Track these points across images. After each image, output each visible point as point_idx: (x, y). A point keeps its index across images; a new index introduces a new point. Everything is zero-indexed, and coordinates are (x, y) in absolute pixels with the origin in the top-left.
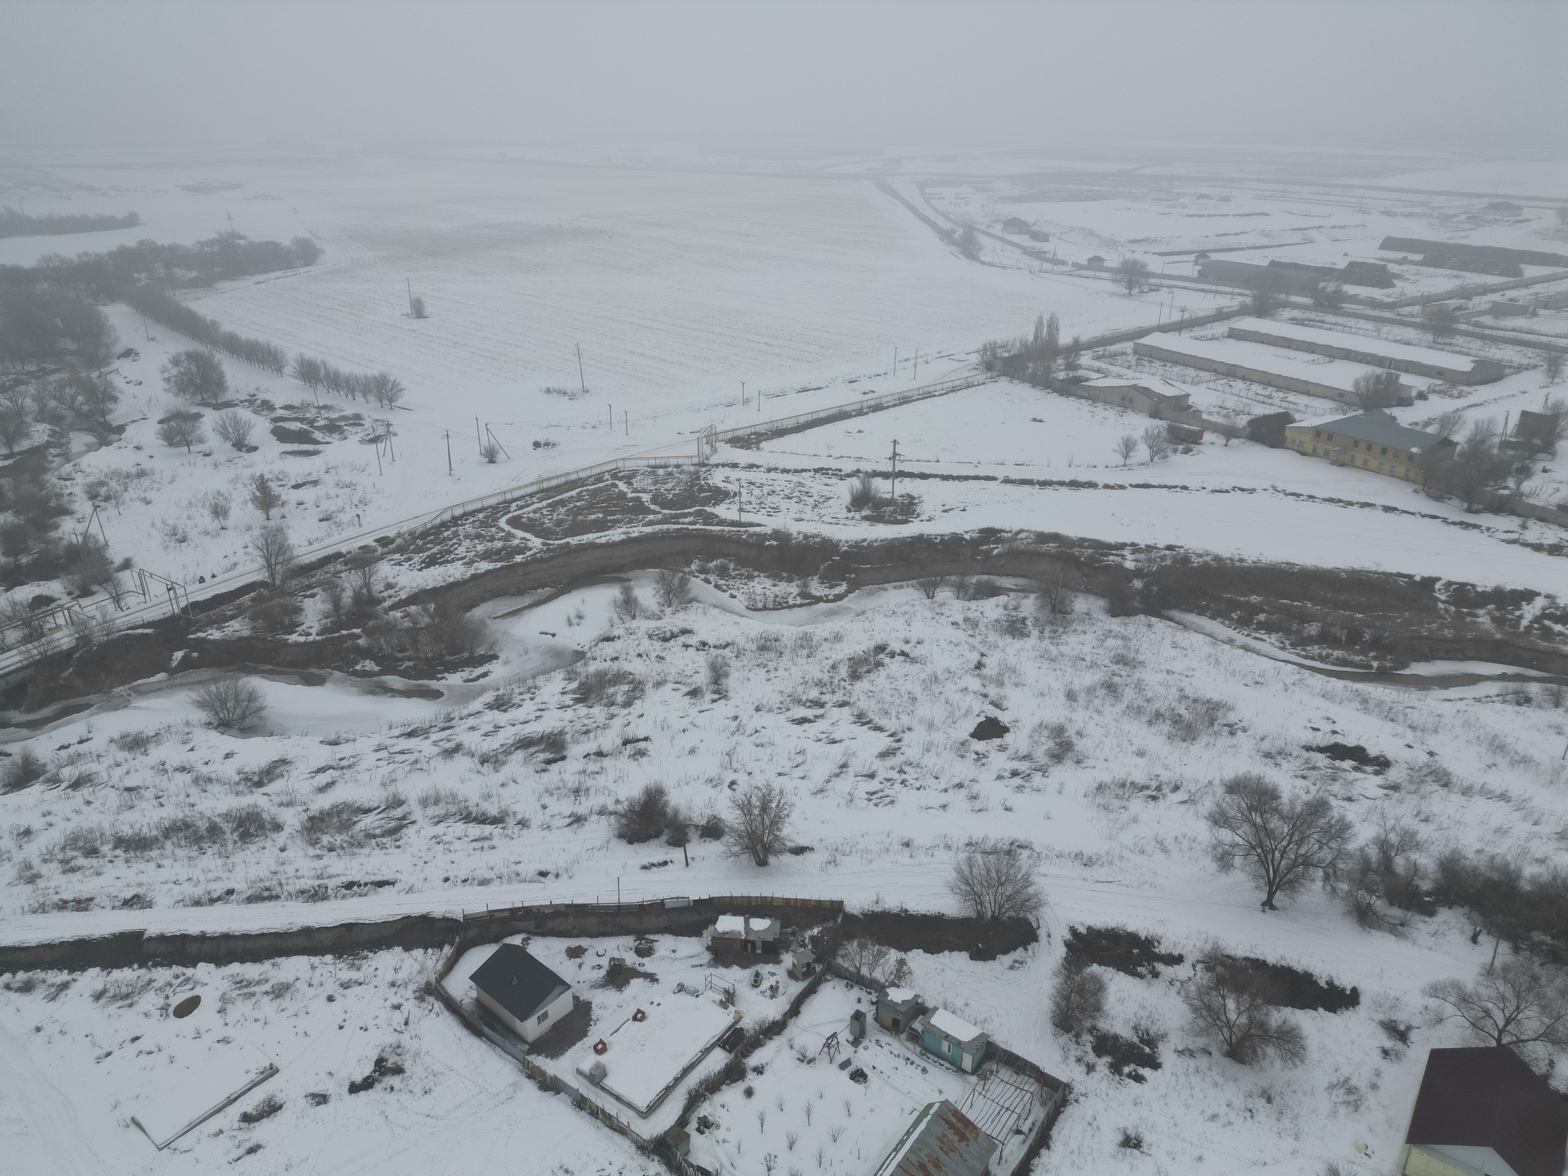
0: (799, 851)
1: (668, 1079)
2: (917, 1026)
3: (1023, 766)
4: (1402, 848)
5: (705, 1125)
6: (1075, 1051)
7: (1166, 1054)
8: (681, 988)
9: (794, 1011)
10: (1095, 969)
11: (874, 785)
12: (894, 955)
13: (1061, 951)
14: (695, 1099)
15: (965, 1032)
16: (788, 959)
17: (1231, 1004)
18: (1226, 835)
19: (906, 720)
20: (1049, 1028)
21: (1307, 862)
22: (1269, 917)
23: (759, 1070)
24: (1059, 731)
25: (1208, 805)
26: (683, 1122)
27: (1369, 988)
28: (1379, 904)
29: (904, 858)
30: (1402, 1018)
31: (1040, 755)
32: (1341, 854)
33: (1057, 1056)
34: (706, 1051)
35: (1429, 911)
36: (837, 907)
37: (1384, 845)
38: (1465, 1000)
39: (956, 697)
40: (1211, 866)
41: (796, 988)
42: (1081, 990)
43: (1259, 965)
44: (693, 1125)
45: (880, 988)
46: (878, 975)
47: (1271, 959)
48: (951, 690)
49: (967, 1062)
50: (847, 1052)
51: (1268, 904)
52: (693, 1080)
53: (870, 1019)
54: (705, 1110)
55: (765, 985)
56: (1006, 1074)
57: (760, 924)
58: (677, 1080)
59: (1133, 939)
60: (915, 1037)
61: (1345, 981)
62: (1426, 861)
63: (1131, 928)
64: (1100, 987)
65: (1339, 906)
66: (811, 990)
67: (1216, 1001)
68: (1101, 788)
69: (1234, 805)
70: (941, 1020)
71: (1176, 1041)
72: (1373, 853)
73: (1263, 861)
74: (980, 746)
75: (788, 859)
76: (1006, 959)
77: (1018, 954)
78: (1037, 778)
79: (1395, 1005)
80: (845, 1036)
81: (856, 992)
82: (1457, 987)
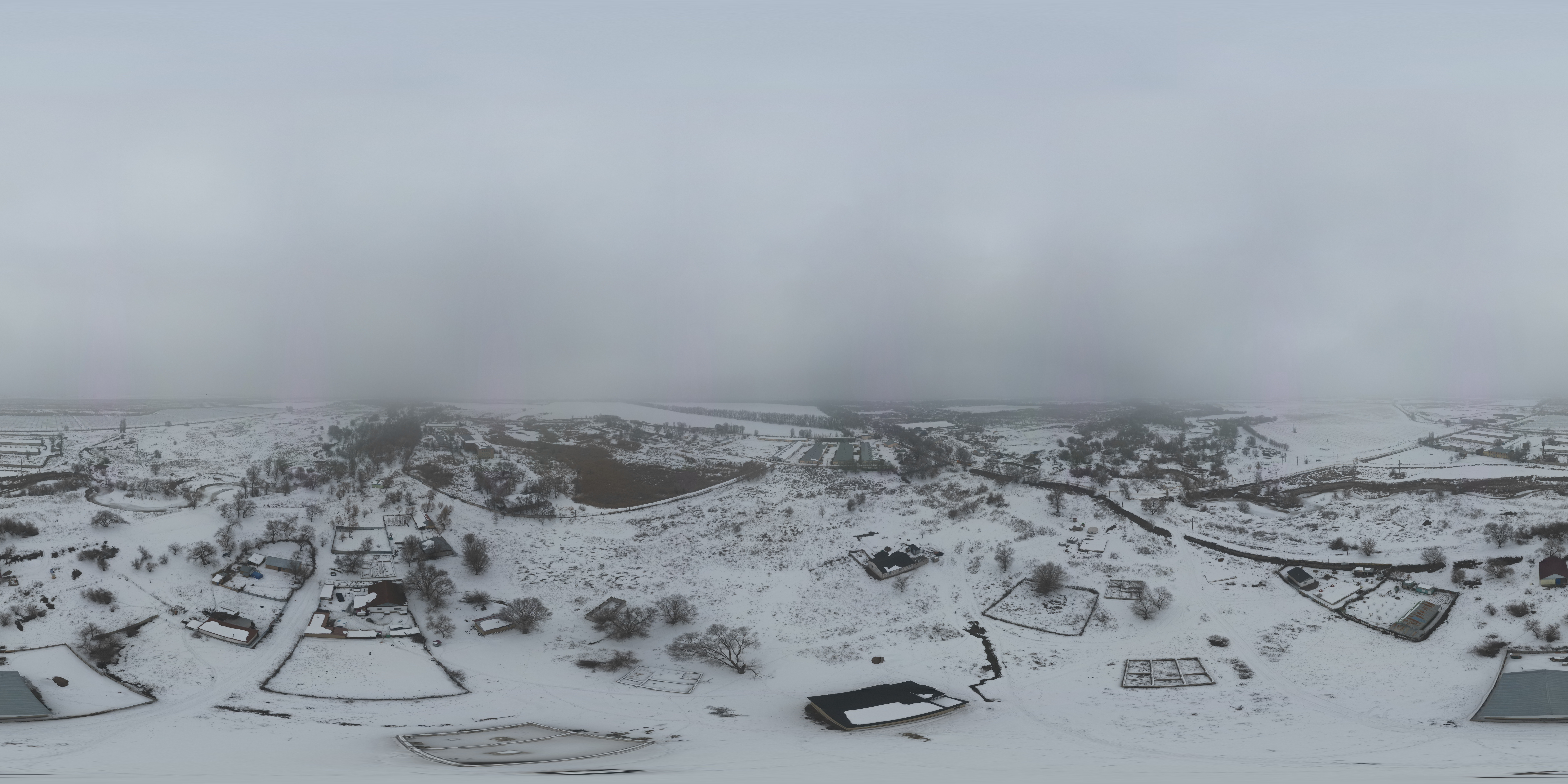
0: (1379, 552)
1: (1340, 598)
2: (1414, 587)
3: (1436, 530)
4: (1523, 528)
5: (1350, 607)
6: (1459, 586)
7: (1483, 581)
8: (1345, 581)
9: (1378, 586)
10: (1461, 569)
11: (1398, 538)
12: (1406, 574)
13: (1452, 567)
14: (1347, 603)
15: (1428, 587)
16: (1376, 576)
17: (1496, 568)
18: (1487, 536)
19: (1406, 523)
20: (1451, 583)
21: (1506, 536)
22: (1500, 549)
23: (1368, 598)
24: (1444, 521)
25: (1482, 531)
26: (1344, 606)
27: (1524, 555)
28: (1522, 540)
29: (1408, 553)
30: (1532, 558)
31: (1440, 527)
32: (1512, 533)
33: (1455, 588)
34: (1352, 594)
35: (1531, 538)
36: (1390, 565)
37: (1520, 529)
38: (1542, 551)
39: (1418, 517)
40: (1486, 543)
41: (1378, 582)
42: (1459, 574)
43: (1500, 559)
44: (1347, 608)
45: (1403, 581)
46: (1402, 578)
47: (1503, 556)
48: (1417, 515)
49: (1429, 593)
50: (1394, 594)
51: (1500, 547)
52: (1347, 599)
53: (1400, 587)
54: (1351, 605)
55: (1369, 581)
56: (1440, 593)
57: (1367, 569)
58: (1343, 599)
59: (1470, 561)
60: (1414, 590)
61: (1519, 556)
62: (1528, 529)
63: (1469, 559)
64: (1463, 573)
65: (1514, 542)
66: (1383, 582)
67: (1492, 569)
68: (1456, 532)
69: (1488, 529)
70: (1421, 586)
71: (1485, 578)
72: (1518, 531)
73: (1496, 539)
74: (1425, 527)
75: (1375, 554)
76: (1438, 571)
77: (1441, 570)
78: (1440, 532)
79: (1530, 556)
80: (1393, 591)
81: (1396, 582)
82: (1540, 549)
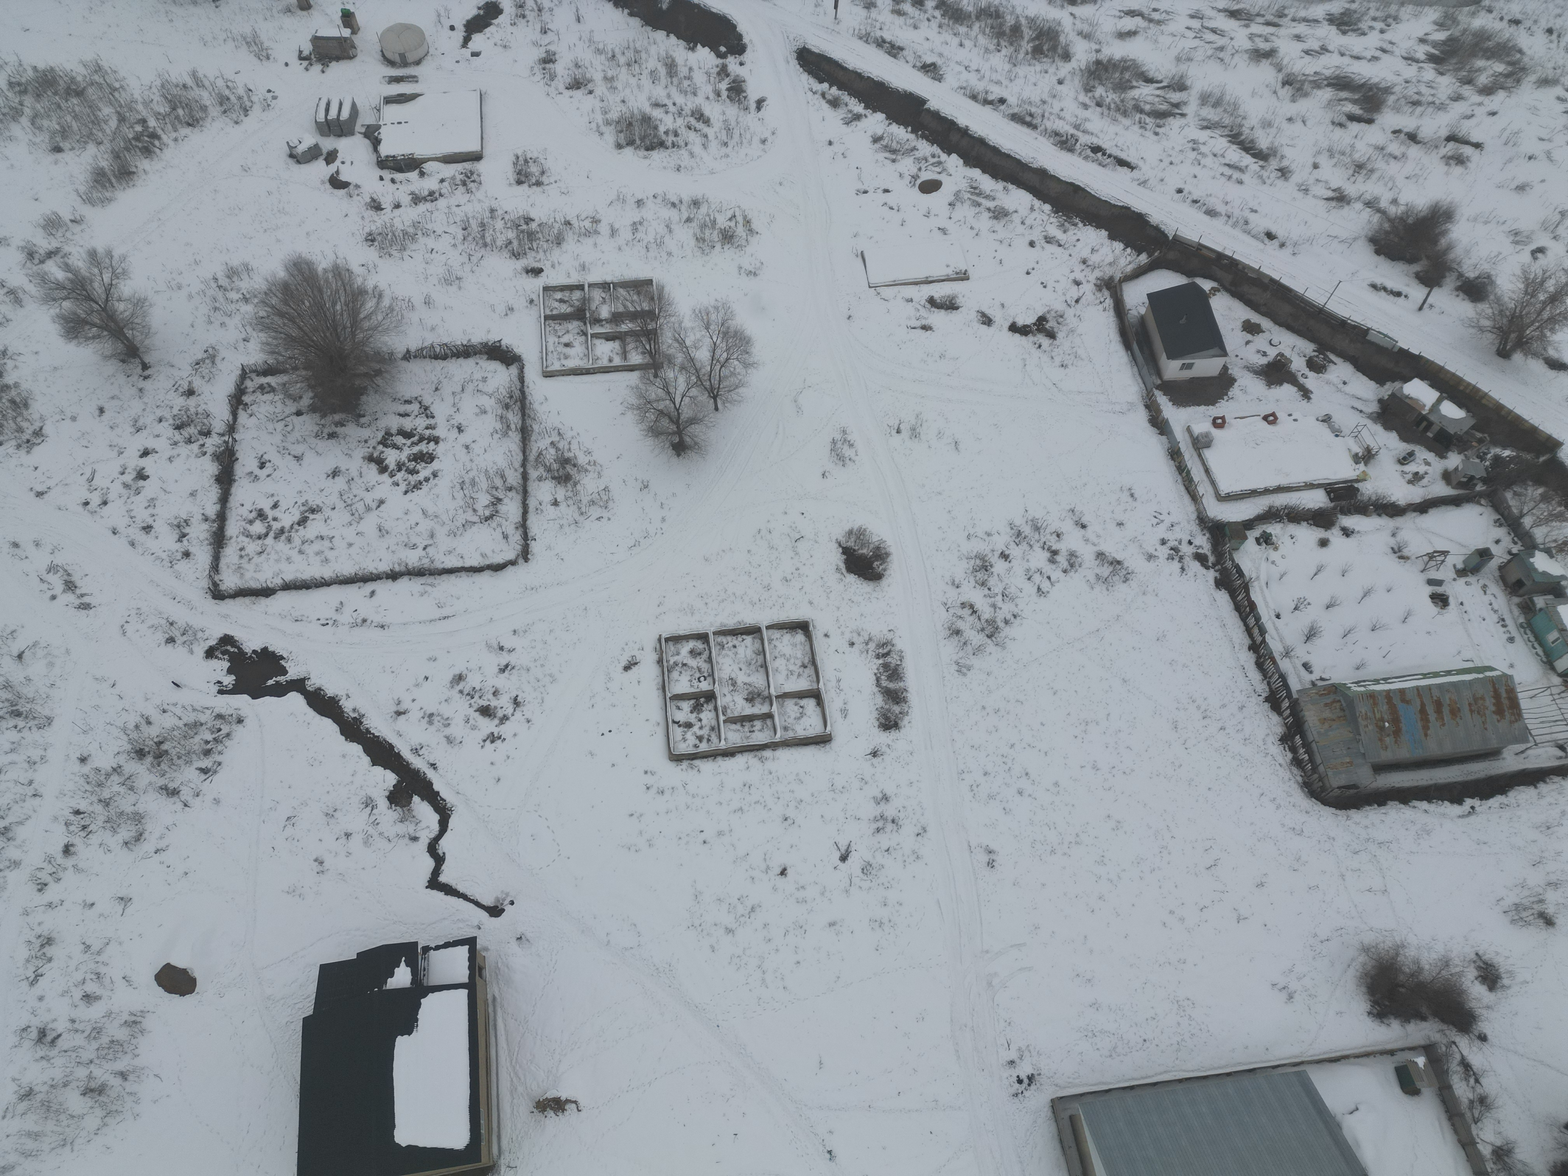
0: (1556, 364)
1: (1260, 485)
2: (1540, 602)
5: (1266, 540)
8: (1327, 419)
9: (1423, 507)
14: (1271, 515)
16: (1454, 460)
23: (1347, 532)
26: (1249, 524)
34: (1310, 486)
41: (1442, 490)
44: (1256, 533)
45: (1530, 545)
46: (1539, 534)
50: (1446, 573)
52: (1281, 500)
53: (1494, 564)
54: (1274, 529)
55: (1412, 468)
57: (1451, 411)
58: (1267, 491)
60: (1527, 608)
66: (1455, 502)
75: (1537, 366)
80: (1456, 559)
81: (1501, 532)
